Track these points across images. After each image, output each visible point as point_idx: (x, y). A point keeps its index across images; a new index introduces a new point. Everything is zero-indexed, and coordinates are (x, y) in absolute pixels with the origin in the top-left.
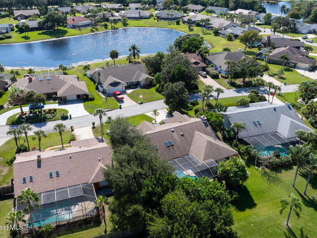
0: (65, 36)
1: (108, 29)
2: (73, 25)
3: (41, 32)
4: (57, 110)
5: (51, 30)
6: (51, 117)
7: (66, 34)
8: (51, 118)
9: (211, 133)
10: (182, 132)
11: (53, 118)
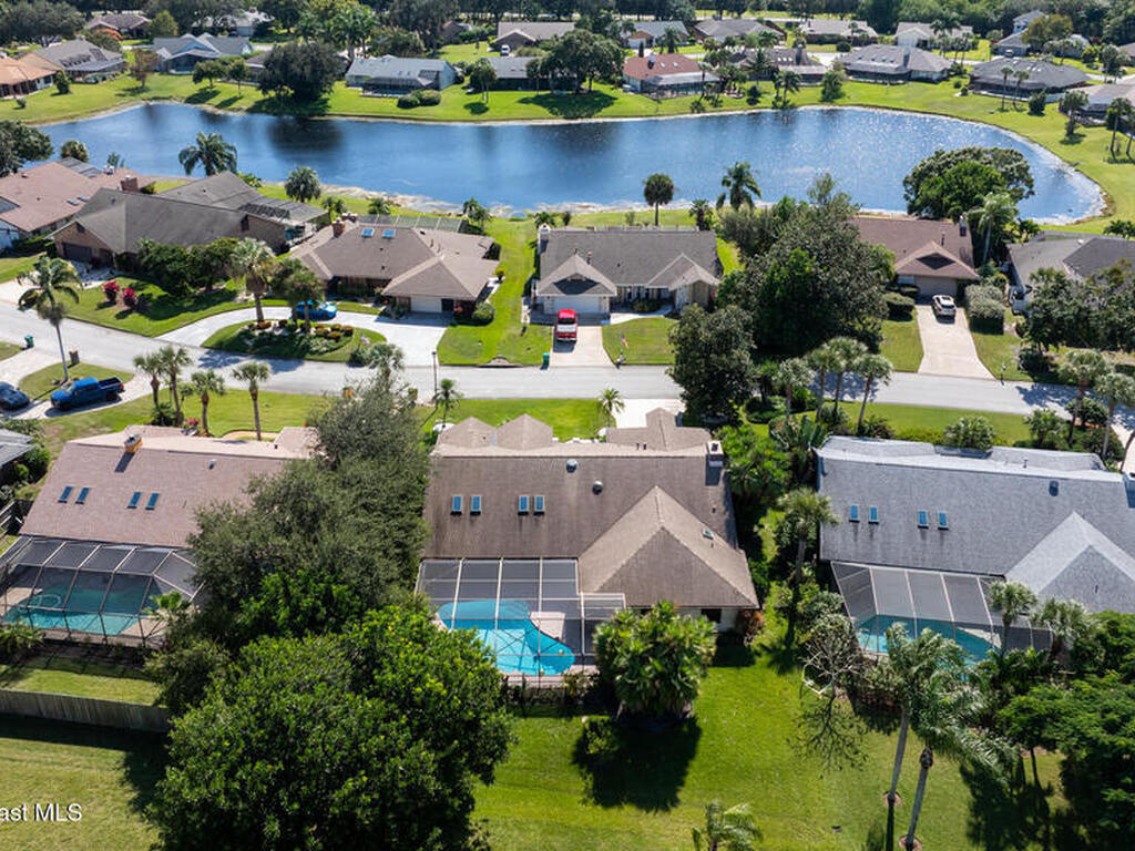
0: (600, 114)
1: (758, 105)
2: (642, 82)
3: (532, 94)
4: (355, 331)
5: (565, 93)
6: (325, 349)
7: (604, 110)
8: (322, 353)
9: (714, 510)
10: (603, 480)
11: (328, 354)
